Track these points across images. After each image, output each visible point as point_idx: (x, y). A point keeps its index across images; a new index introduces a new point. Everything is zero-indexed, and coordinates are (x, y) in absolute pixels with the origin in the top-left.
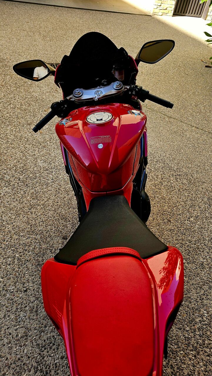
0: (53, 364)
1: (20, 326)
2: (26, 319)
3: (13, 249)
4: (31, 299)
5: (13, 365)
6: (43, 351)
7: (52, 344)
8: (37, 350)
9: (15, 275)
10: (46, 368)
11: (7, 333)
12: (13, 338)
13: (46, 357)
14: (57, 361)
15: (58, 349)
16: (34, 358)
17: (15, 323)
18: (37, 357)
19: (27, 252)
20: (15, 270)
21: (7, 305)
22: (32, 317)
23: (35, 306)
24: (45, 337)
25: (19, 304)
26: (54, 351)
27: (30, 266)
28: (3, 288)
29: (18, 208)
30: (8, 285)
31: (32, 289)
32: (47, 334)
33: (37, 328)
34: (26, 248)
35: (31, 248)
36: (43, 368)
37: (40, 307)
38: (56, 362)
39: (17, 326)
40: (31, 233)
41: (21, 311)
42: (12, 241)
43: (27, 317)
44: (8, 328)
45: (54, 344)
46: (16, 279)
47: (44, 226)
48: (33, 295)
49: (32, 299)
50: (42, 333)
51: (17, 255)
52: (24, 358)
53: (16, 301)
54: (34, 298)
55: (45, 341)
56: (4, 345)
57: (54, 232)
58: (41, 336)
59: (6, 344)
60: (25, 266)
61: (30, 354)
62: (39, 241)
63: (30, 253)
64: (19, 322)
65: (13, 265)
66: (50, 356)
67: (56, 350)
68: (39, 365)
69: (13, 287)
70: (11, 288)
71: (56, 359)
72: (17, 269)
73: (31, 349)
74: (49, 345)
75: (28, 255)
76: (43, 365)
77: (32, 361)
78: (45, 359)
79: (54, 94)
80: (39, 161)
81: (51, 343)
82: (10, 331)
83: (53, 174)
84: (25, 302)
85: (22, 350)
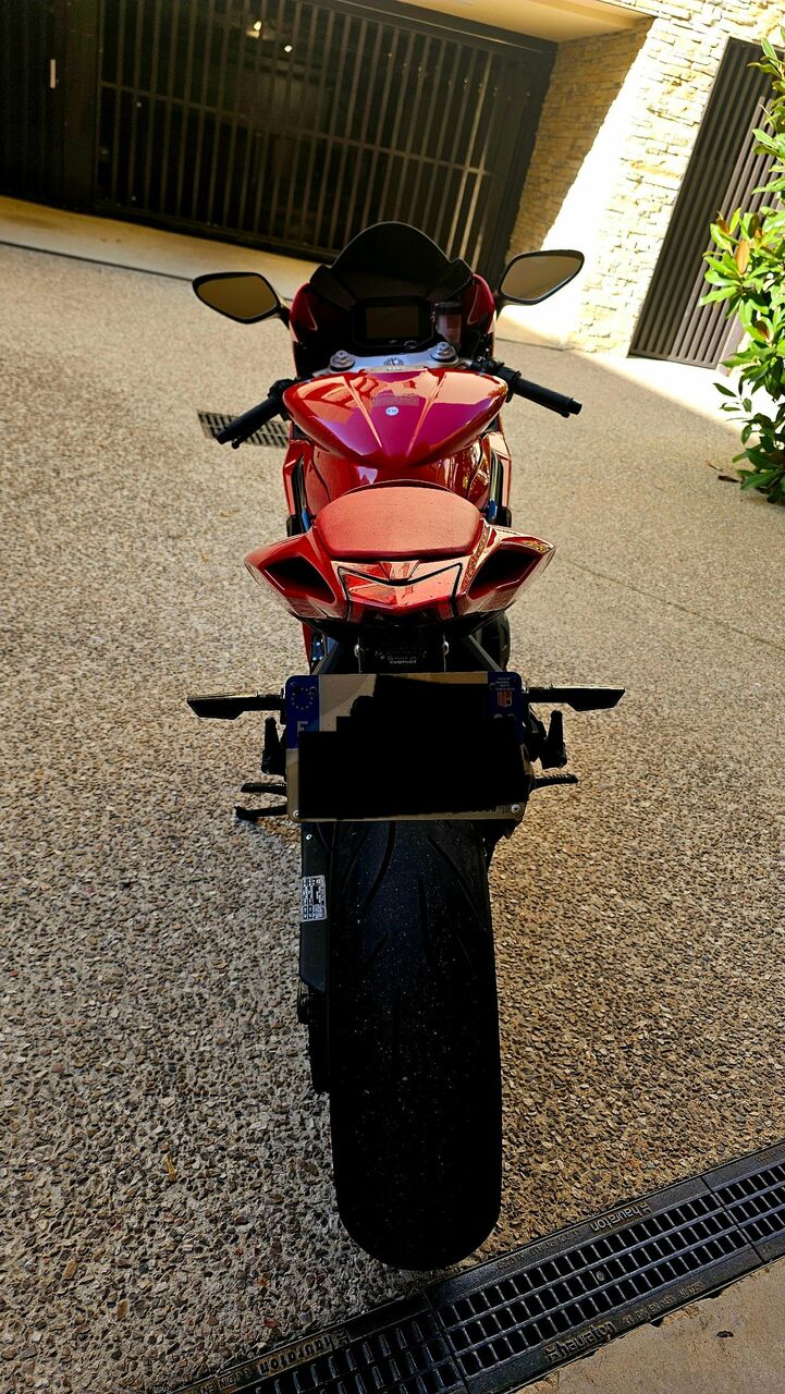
0: (193, 1054)
1: (104, 959)
2: (123, 946)
3: (99, 792)
4: (142, 905)
5: (74, 1038)
6: (167, 1021)
7: (191, 1012)
8: (149, 1016)
9: (101, 848)
10: (172, 1058)
11: (64, 966)
12: (80, 980)
13: (174, 1035)
14: (208, 1048)
15: (210, 1023)
16: (138, 1030)
17: (88, 950)
18: (148, 1030)
19: (138, 806)
20: (100, 838)
21: (69, 908)
22: (142, 945)
23: (153, 922)
24: (173, 992)
25: (104, 911)
26: (197, 1026)
27: (145, 835)
28: (62, 870)
29: (123, 709)
30: (75, 866)
31: (147, 887)
32: (181, 986)
33: (154, 970)
34: (137, 797)
35: (154, 799)
36: (161, 1056)
37: (168, 926)
38: (202, 1049)
39: (94, 956)
40: (155, 766)
41: (110, 927)
42: (99, 775)
43: (125, 942)
44: (67, 958)
45: (200, 1012)
46: (101, 858)
47: (197, 758)
48: (149, 899)
49: (145, 907)
50: (167, 984)
51: (109, 808)
52: (107, 1027)
53: (96, 904)
54: (151, 906)
55: (173, 1000)
56: (53, 992)
57: (225, 775)
58: (163, 988)
59: (59, 991)
60: (131, 834)
61: (128, 1021)
62: (177, 787)
63: (148, 809)
64: (102, 949)
65: (96, 828)
66: (185, 1035)
67: (204, 1024)
68: (153, 1048)
69: (91, 874)
70: (87, 874)
71: (202, 1044)
72: (105, 837)
73: (130, 1010)
74: (185, 1011)
75: (141, 812)
76: (162, 1051)
77: (132, 1038)
78: (171, 1038)
79: (254, 484)
80: (193, 618)
81: (189, 1008)
82: (72, 965)
83: (234, 650)
84: (122, 909)
85: (104, 1011)
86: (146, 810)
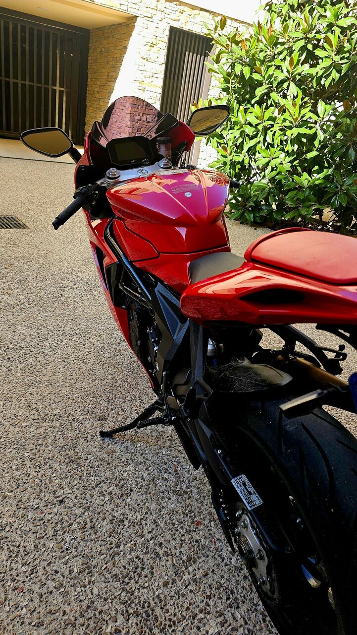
0: (154, 599)
1: (71, 556)
2: (79, 543)
3: (15, 446)
4: (76, 511)
5: (81, 620)
6: (128, 583)
7: (139, 570)
8: (117, 585)
9: (34, 482)
10: (144, 607)
11: (50, 572)
12: (64, 577)
13: (137, 590)
14: (160, 591)
15: (152, 573)
16: (115, 597)
17: (59, 554)
18: (120, 594)
19: (43, 448)
20: (31, 476)
21: (34, 529)
22: (89, 537)
23: (88, 520)
24: (122, 561)
25: (56, 523)
26: (147, 579)
27: (56, 465)
28: (18, 505)
29: (5, 391)
30: (24, 499)
31: (73, 498)
32: (124, 556)
33: (104, 552)
34: (40, 442)
35: (50, 441)
36: (137, 609)
37: (98, 519)
38: (157, 593)
39: (65, 557)
40: (40, 420)
41: (64, 533)
42: (10, 436)
43: (79, 540)
44: (49, 565)
45: (143, 569)
46: (37, 488)
47: (61, 408)
48: (78, 505)
49: (79, 511)
50: (116, 558)
51: (26, 455)
52: (96, 603)
53: (49, 520)
54: (82, 510)
55: (125, 567)
56: (51, 592)
57: (82, 414)
58: (115, 561)
59: (54, 590)
60: (47, 466)
61: (106, 593)
62: (59, 429)
63: (50, 448)
64: (67, 550)
65: (25, 470)
66: (143, 588)
67: (150, 576)
68: (129, 605)
69: (37, 501)
70: (34, 503)
71: (155, 590)
72: (33, 474)
73: (104, 585)
74: (135, 572)
75: (47, 451)
76: (136, 605)
77: (114, 604)
78: (136, 594)
80: (19, 327)
81: (136, 568)
82: (54, 568)
83: (50, 340)
84: (66, 518)
85: (88, 592)
86: (48, 450)
